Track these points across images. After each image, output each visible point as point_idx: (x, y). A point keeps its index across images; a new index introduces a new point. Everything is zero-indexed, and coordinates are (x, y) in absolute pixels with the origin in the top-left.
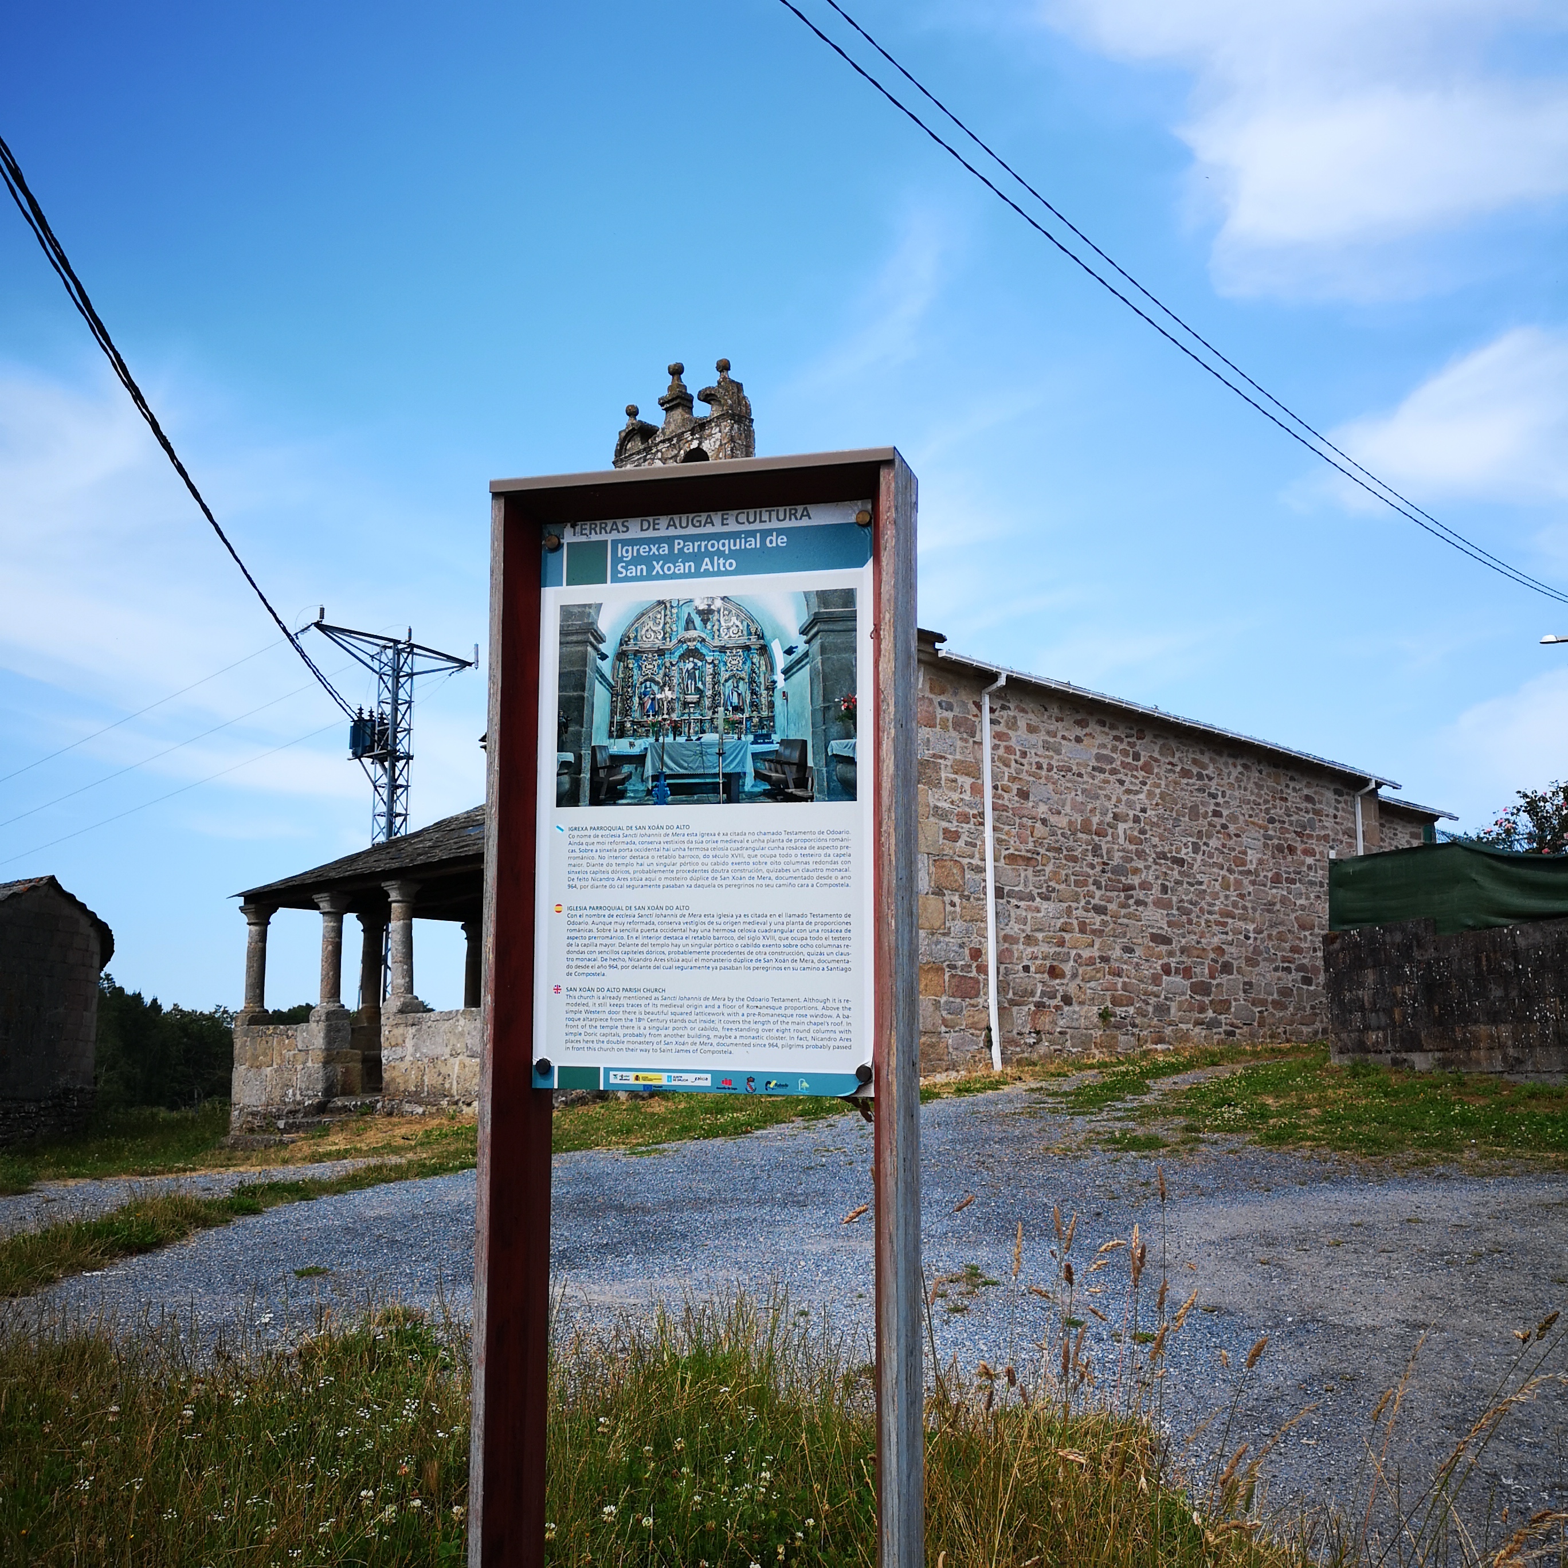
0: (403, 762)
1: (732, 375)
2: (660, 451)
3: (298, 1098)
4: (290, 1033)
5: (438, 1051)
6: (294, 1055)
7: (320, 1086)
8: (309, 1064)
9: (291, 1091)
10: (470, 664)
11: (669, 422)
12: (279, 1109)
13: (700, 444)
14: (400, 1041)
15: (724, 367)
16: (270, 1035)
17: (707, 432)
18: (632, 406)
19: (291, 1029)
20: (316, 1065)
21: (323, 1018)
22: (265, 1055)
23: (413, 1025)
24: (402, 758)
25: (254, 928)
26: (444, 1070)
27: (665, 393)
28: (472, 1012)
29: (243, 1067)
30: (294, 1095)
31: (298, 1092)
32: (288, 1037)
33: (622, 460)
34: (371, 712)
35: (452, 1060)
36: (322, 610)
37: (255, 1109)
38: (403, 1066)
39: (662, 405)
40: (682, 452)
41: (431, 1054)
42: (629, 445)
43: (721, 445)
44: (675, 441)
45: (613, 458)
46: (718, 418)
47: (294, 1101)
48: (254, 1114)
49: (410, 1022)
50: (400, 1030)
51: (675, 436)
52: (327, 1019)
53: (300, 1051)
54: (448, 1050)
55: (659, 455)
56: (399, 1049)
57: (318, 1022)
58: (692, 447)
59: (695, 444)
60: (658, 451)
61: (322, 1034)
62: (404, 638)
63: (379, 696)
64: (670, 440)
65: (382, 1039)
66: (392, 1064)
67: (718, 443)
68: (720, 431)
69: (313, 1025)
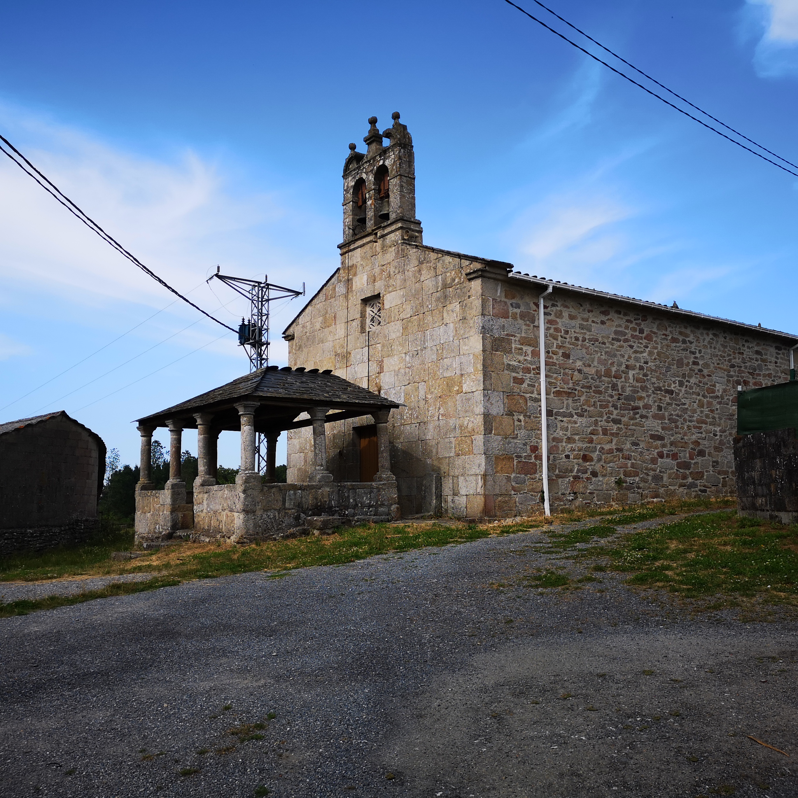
0: (265, 346)
1: (401, 121)
5: (217, 507)
6: (159, 507)
8: (165, 512)
9: (157, 526)
10: (301, 293)
11: (369, 151)
12: (153, 536)
13: (384, 162)
14: (201, 501)
15: (396, 116)
16: (150, 496)
17: (388, 155)
18: (352, 144)
19: (157, 493)
20: (168, 513)
21: (170, 488)
22: (148, 506)
24: (264, 344)
25: (144, 438)
26: (219, 518)
27: (366, 134)
29: (139, 512)
31: (161, 527)
32: (156, 497)
33: (347, 175)
34: (249, 320)
35: (222, 513)
36: (219, 268)
37: (144, 535)
38: (203, 515)
39: (365, 141)
40: (375, 167)
41: (214, 509)
42: (351, 166)
43: (394, 162)
44: (372, 162)
45: (342, 174)
46: (392, 146)
47: (159, 531)
48: (143, 538)
49: (206, 491)
50: (201, 495)
51: (372, 159)
53: (161, 505)
54: (221, 507)
55: (365, 170)
56: (201, 507)
58: (380, 164)
59: (381, 163)
60: (364, 168)
61: (170, 497)
62: (263, 281)
63: (252, 311)
64: (369, 161)
65: (194, 500)
66: (198, 513)
68: (394, 154)
69: (166, 491)
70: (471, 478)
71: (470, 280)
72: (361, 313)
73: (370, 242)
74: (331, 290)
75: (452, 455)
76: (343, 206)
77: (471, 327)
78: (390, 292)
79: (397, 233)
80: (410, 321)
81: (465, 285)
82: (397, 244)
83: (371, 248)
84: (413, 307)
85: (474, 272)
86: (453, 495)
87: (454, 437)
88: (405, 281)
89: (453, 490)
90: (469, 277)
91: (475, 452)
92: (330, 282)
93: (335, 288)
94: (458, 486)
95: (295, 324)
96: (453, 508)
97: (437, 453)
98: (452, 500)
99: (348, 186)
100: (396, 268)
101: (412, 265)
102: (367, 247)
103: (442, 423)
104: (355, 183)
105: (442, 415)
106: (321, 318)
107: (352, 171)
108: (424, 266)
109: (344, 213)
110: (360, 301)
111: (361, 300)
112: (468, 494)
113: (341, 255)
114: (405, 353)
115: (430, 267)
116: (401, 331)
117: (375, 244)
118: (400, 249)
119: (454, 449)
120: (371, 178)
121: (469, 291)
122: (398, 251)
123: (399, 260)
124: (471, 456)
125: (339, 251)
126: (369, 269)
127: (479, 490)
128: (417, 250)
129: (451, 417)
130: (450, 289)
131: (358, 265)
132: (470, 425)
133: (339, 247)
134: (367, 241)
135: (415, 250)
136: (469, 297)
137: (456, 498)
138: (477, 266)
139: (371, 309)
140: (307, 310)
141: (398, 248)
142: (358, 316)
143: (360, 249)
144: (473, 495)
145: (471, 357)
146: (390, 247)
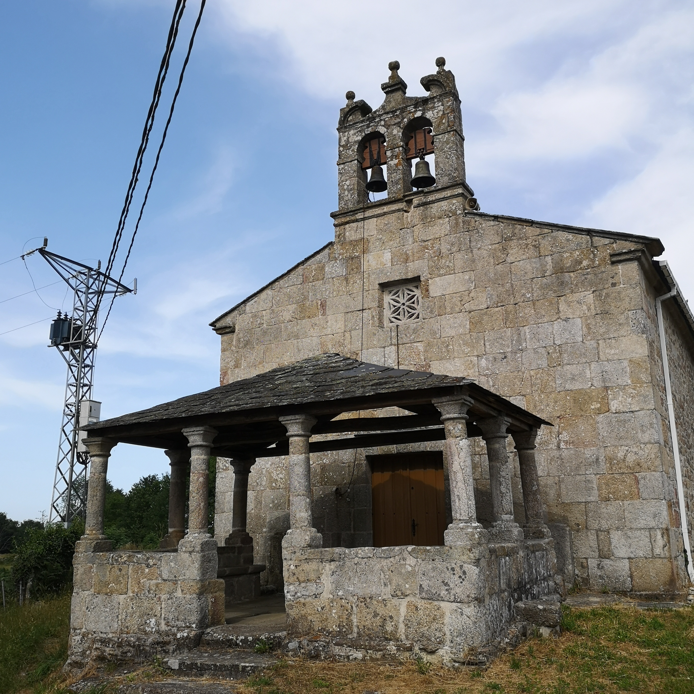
0: (89, 350)
2: (384, 120)
3: (163, 627)
4: (151, 562)
5: (373, 590)
6: (157, 585)
7: (194, 618)
8: (179, 594)
9: (153, 621)
10: (130, 291)
11: (390, 102)
12: (139, 639)
13: (423, 114)
14: (313, 576)
15: (441, 62)
16: (125, 563)
17: (430, 106)
18: (352, 92)
19: (153, 558)
20: (188, 596)
21: (198, 548)
22: (118, 582)
23: (332, 560)
24: (89, 347)
26: (381, 611)
27: (385, 82)
29: (87, 593)
30: (158, 624)
31: (163, 622)
32: (148, 566)
33: (346, 127)
34: (66, 315)
35: (395, 601)
36: (46, 241)
37: (104, 636)
38: (318, 604)
39: (383, 89)
40: (406, 120)
41: (361, 593)
42: (351, 118)
43: (444, 114)
44: (398, 113)
45: (337, 126)
46: (440, 96)
47: (158, 632)
48: (105, 642)
49: (329, 557)
50: (313, 565)
51: (399, 109)
52: (202, 550)
53: (165, 580)
54: (389, 589)
55: (383, 123)
56: (312, 588)
57: (190, 553)
58: (416, 116)
59: (419, 114)
60: (381, 120)
61: (197, 565)
62: (95, 267)
63: (75, 305)
64: (393, 112)
65: (285, 574)
66: (302, 600)
67: (441, 113)
68: (443, 105)
69: (183, 556)
70: (638, 533)
71: (613, 263)
72: (379, 302)
73: (399, 210)
74: (315, 270)
75: (592, 499)
76: (338, 165)
77: (620, 324)
78: (439, 276)
79: (454, 201)
80: (486, 314)
81: (603, 269)
82: (455, 214)
83: (398, 218)
84: (492, 295)
85: (630, 252)
86: (600, 556)
87: (595, 475)
88: (473, 261)
89: (599, 550)
90: (614, 259)
91: (644, 495)
92: (313, 259)
93: (323, 268)
94: (610, 543)
95: (236, 312)
96: (601, 577)
97: (559, 496)
98: (599, 565)
99: (348, 141)
100: (452, 245)
101: (488, 242)
102: (392, 218)
103: (565, 453)
104: (362, 138)
105: (566, 442)
106: (294, 306)
107: (357, 123)
108: (513, 243)
109: (340, 173)
110: (378, 286)
111: (380, 284)
112: (632, 556)
113: (335, 226)
114: (478, 356)
115: (527, 245)
116: (468, 326)
117: (405, 214)
118: (460, 221)
119: (596, 492)
120: (397, 132)
121: (613, 278)
122: (457, 224)
123: (458, 235)
124: (637, 502)
125: (332, 221)
126: (395, 245)
127: (658, 551)
128: (497, 223)
129: (586, 446)
130: (572, 274)
131: (372, 240)
132: (631, 459)
133: (333, 216)
134: (394, 209)
135: (492, 223)
136: (614, 285)
137: (606, 562)
138: (631, 246)
139: (394, 297)
140: (263, 295)
141: (456, 219)
142: (375, 304)
143: (375, 219)
144: (646, 558)
145: (626, 363)
146: (440, 218)
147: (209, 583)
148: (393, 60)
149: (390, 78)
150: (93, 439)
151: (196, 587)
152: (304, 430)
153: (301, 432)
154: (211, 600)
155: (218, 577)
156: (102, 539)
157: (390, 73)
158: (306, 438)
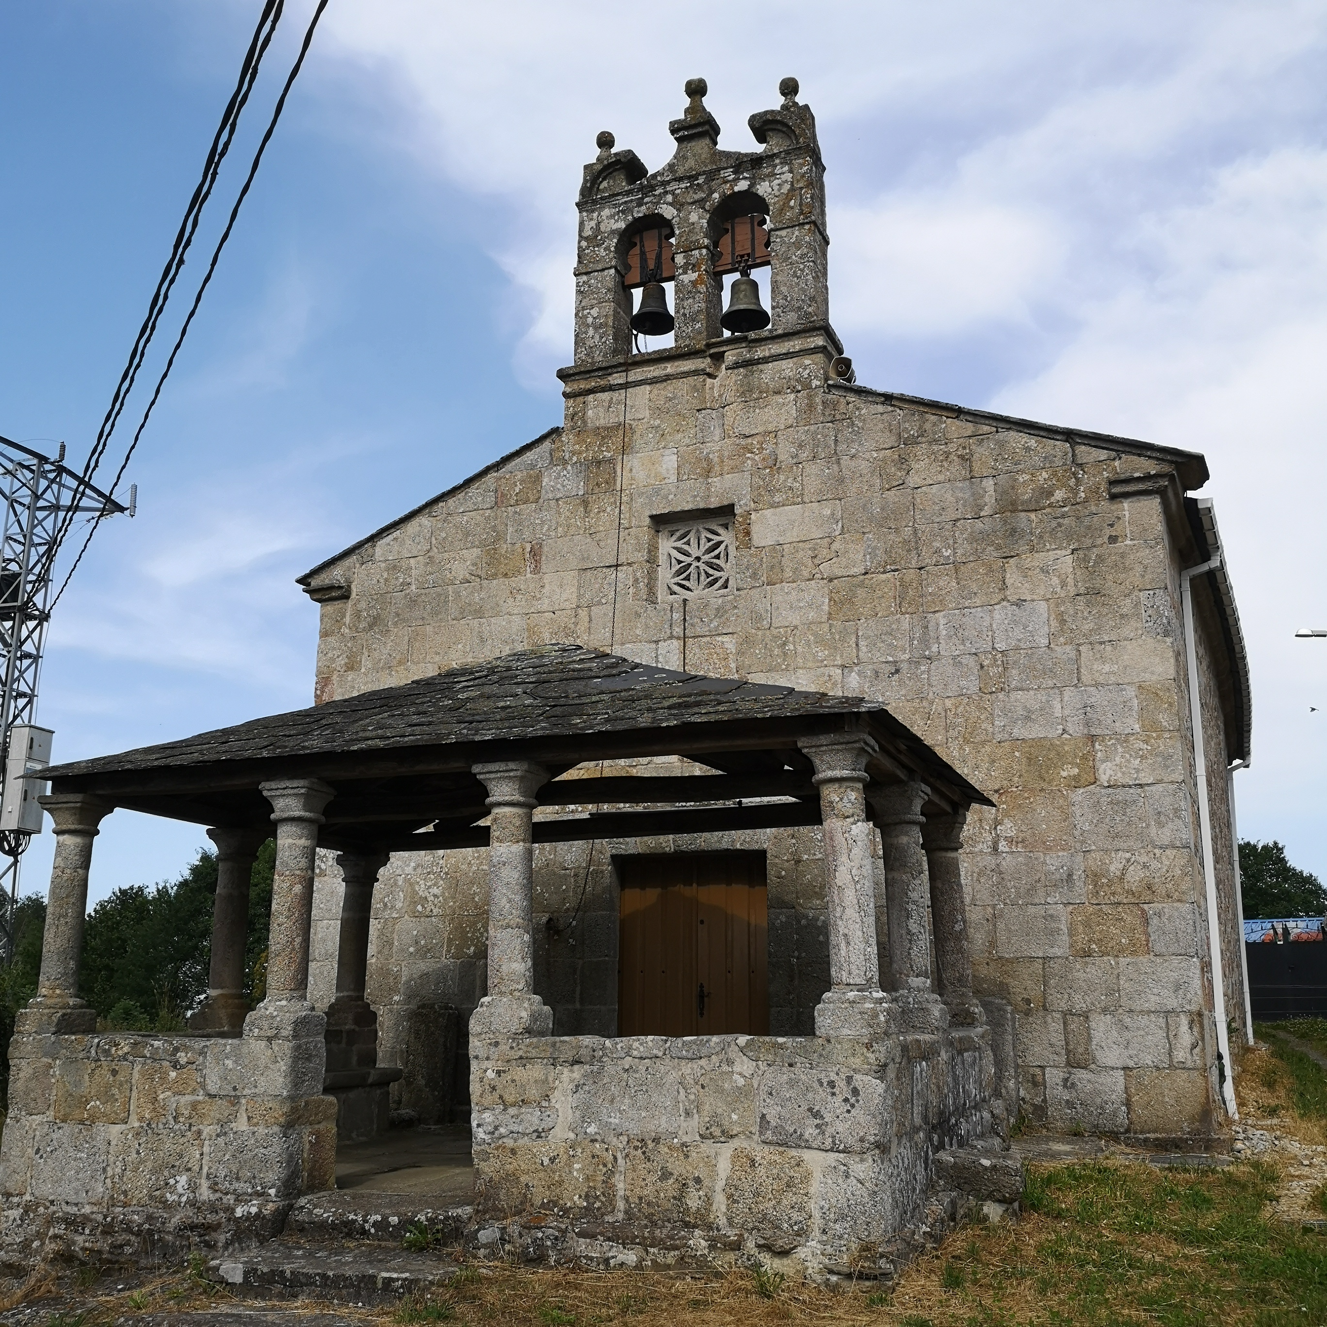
0: (32, 624)
2: (673, 193)
3: (205, 1193)
4: (182, 1057)
5: (663, 1123)
6: (194, 1106)
7: (273, 1175)
8: (242, 1124)
9: (183, 1180)
10: (122, 509)
11: (685, 157)
12: (150, 1218)
13: (751, 186)
14: (533, 1093)
15: (789, 88)
16: (124, 1058)
17: (766, 171)
18: (610, 134)
19: (186, 1049)
20: (262, 1130)
21: (287, 1031)
22: (107, 1096)
23: (577, 1062)
24: (34, 618)
25: (70, 840)
26: (677, 1167)
27: (680, 115)
28: (781, 1046)
29: (38, 1118)
30: (193, 1187)
31: (205, 1184)
32: (175, 1065)
33: (594, 202)
35: (707, 1147)
37: (73, 1210)
38: (543, 1151)
39: (673, 132)
40: (716, 195)
41: (634, 1129)
42: (604, 184)
43: (792, 189)
44: (701, 180)
45: (577, 198)
46: (787, 152)
47: (192, 1203)
48: (74, 1223)
49: (569, 1055)
50: (536, 1071)
51: (704, 173)
52: (296, 1036)
53: (212, 1096)
54: (695, 1123)
55: (669, 198)
56: (532, 1118)
57: (270, 1039)
58: (736, 189)
59: (743, 186)
60: (666, 193)
61: (283, 1066)
62: (54, 456)
63: (7, 530)
64: (692, 178)
65: (475, 1088)
66: (509, 1143)
67: (787, 187)
68: (791, 171)
70: (1144, 1020)
71: (1113, 497)
72: (649, 552)
73: (696, 373)
74: (522, 481)
75: (1057, 951)
76: (576, 275)
77: (1122, 616)
78: (773, 505)
79: (807, 362)
80: (862, 585)
81: (1093, 509)
82: (807, 386)
83: (695, 388)
84: (875, 548)
85: (1148, 477)
86: (1069, 1064)
87: (1065, 905)
88: (841, 481)
89: (1068, 1052)
90: (1116, 490)
91: (1159, 948)
92: (518, 460)
93: (538, 479)
94: (1090, 1039)
95: (354, 557)
96: (1070, 1104)
97: (993, 944)
98: (1066, 1080)
99: (597, 229)
100: (800, 446)
101: (870, 445)
102: (682, 386)
103: (1008, 862)
104: (628, 227)
105: (1010, 840)
106: (476, 552)
107: (618, 194)
108: (921, 449)
109: (579, 292)
110: (648, 520)
111: (652, 517)
112: (1131, 1064)
113: (566, 395)
114: (843, 667)
115: (947, 455)
116: (826, 608)
117: (709, 381)
118: (818, 400)
119: (1065, 938)
120: (698, 218)
121: (1112, 525)
122: (811, 406)
123: (812, 428)
124: (1144, 959)
125: (561, 386)
126: (687, 441)
127: (1180, 1055)
128: (890, 409)
129: (1050, 849)
130: (1033, 516)
131: (640, 428)
132: (1135, 876)
133: (563, 375)
134: (686, 369)
135: (880, 408)
136: (1113, 539)
137: (1081, 1075)
138: (1149, 466)
139: (679, 544)
140: (412, 527)
141: (809, 397)
142: (642, 556)
143: (648, 387)
144: (1158, 1068)
145: (1131, 692)
146: (778, 393)
147: (307, 1103)
148: (695, 77)
149: (687, 111)
150: (63, 798)
151: (280, 1111)
152: (523, 793)
153: (517, 798)
154: (308, 1138)
155: (326, 1090)
156: (75, 1007)
157: (687, 101)
158: (528, 810)
